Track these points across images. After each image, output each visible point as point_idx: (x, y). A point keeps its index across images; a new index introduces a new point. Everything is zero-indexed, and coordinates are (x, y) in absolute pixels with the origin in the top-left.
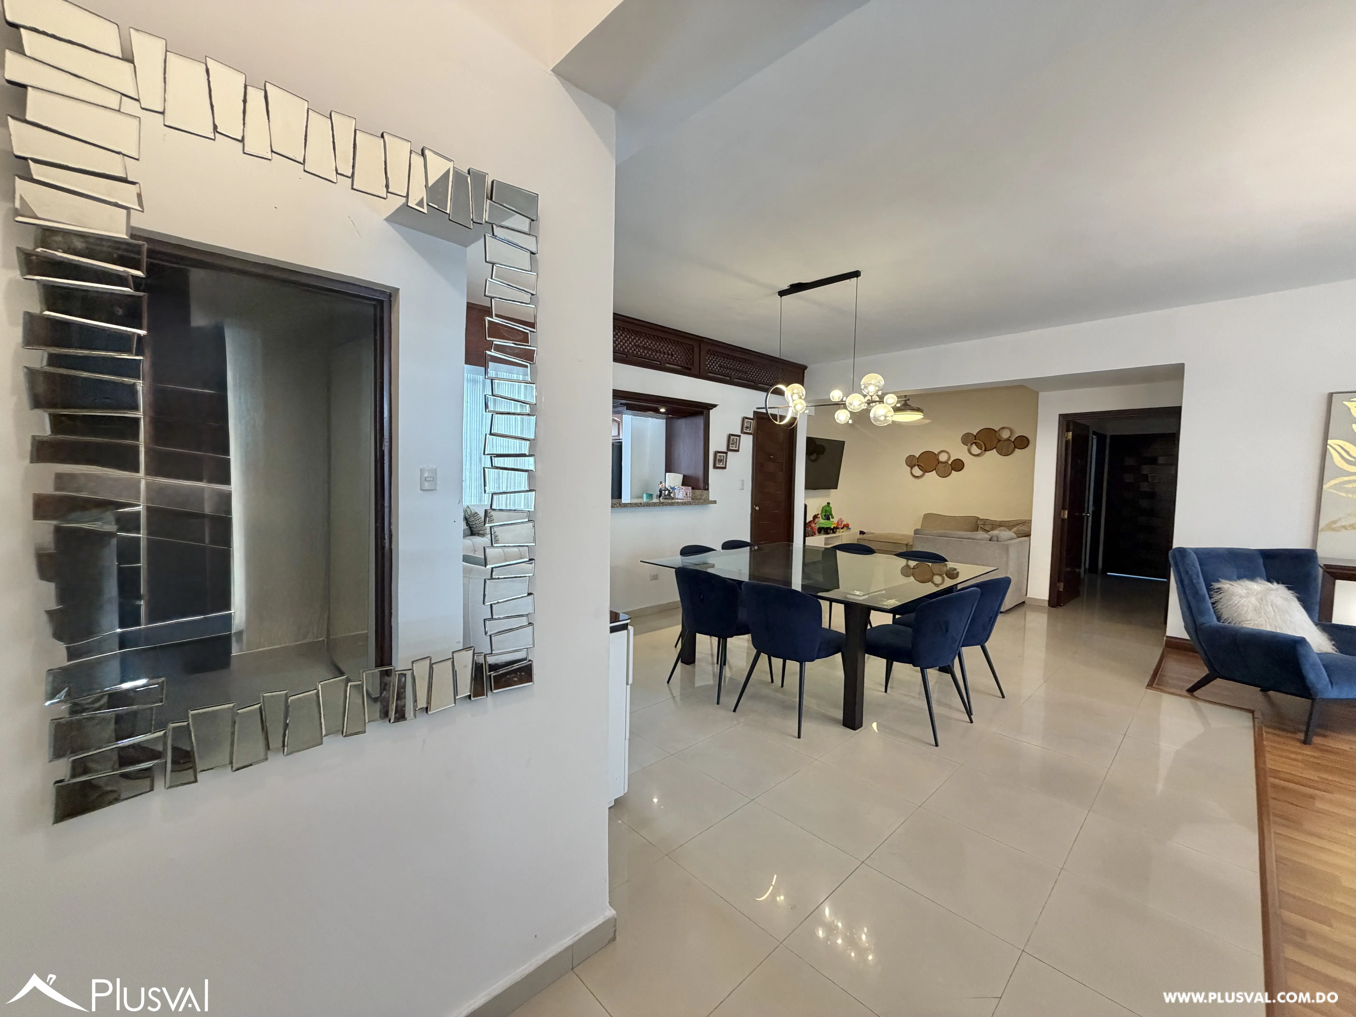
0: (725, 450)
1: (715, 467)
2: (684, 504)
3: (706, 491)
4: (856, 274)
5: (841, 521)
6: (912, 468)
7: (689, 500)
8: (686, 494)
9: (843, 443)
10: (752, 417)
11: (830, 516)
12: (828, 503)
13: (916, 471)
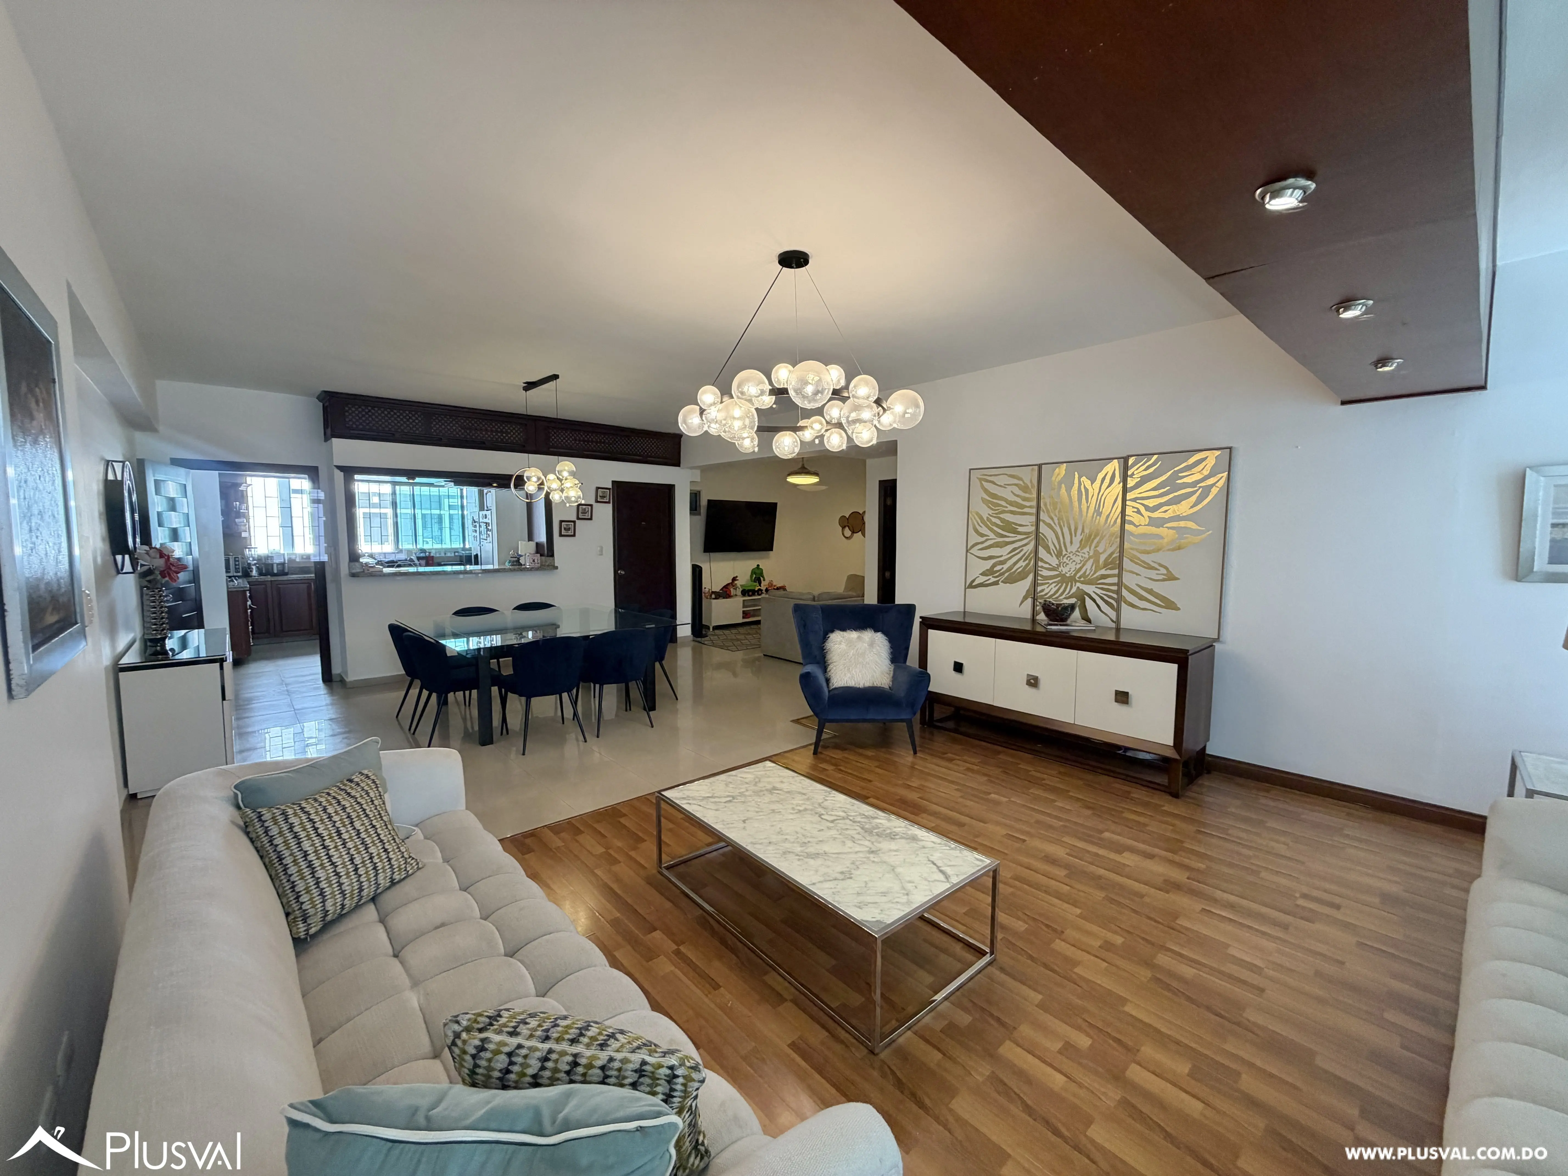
0: (574, 518)
1: (561, 535)
2: (531, 569)
3: (551, 558)
4: (555, 377)
5: (771, 584)
6: (843, 528)
7: (537, 565)
8: (534, 561)
9: (776, 504)
10: (610, 487)
11: (762, 579)
12: (758, 565)
13: (848, 532)
